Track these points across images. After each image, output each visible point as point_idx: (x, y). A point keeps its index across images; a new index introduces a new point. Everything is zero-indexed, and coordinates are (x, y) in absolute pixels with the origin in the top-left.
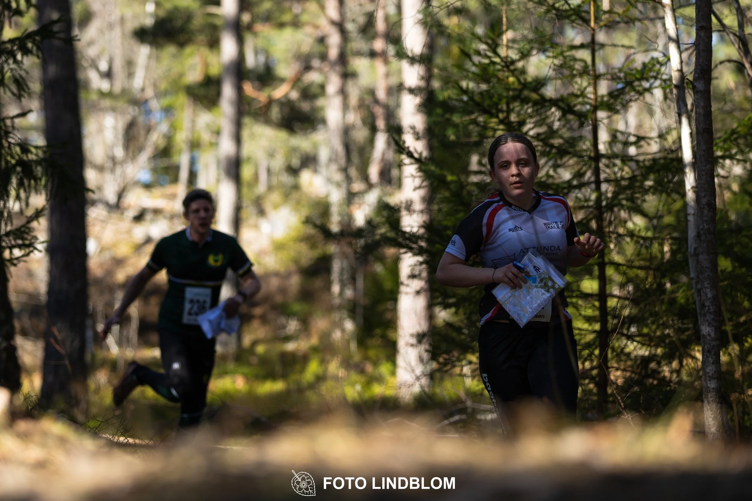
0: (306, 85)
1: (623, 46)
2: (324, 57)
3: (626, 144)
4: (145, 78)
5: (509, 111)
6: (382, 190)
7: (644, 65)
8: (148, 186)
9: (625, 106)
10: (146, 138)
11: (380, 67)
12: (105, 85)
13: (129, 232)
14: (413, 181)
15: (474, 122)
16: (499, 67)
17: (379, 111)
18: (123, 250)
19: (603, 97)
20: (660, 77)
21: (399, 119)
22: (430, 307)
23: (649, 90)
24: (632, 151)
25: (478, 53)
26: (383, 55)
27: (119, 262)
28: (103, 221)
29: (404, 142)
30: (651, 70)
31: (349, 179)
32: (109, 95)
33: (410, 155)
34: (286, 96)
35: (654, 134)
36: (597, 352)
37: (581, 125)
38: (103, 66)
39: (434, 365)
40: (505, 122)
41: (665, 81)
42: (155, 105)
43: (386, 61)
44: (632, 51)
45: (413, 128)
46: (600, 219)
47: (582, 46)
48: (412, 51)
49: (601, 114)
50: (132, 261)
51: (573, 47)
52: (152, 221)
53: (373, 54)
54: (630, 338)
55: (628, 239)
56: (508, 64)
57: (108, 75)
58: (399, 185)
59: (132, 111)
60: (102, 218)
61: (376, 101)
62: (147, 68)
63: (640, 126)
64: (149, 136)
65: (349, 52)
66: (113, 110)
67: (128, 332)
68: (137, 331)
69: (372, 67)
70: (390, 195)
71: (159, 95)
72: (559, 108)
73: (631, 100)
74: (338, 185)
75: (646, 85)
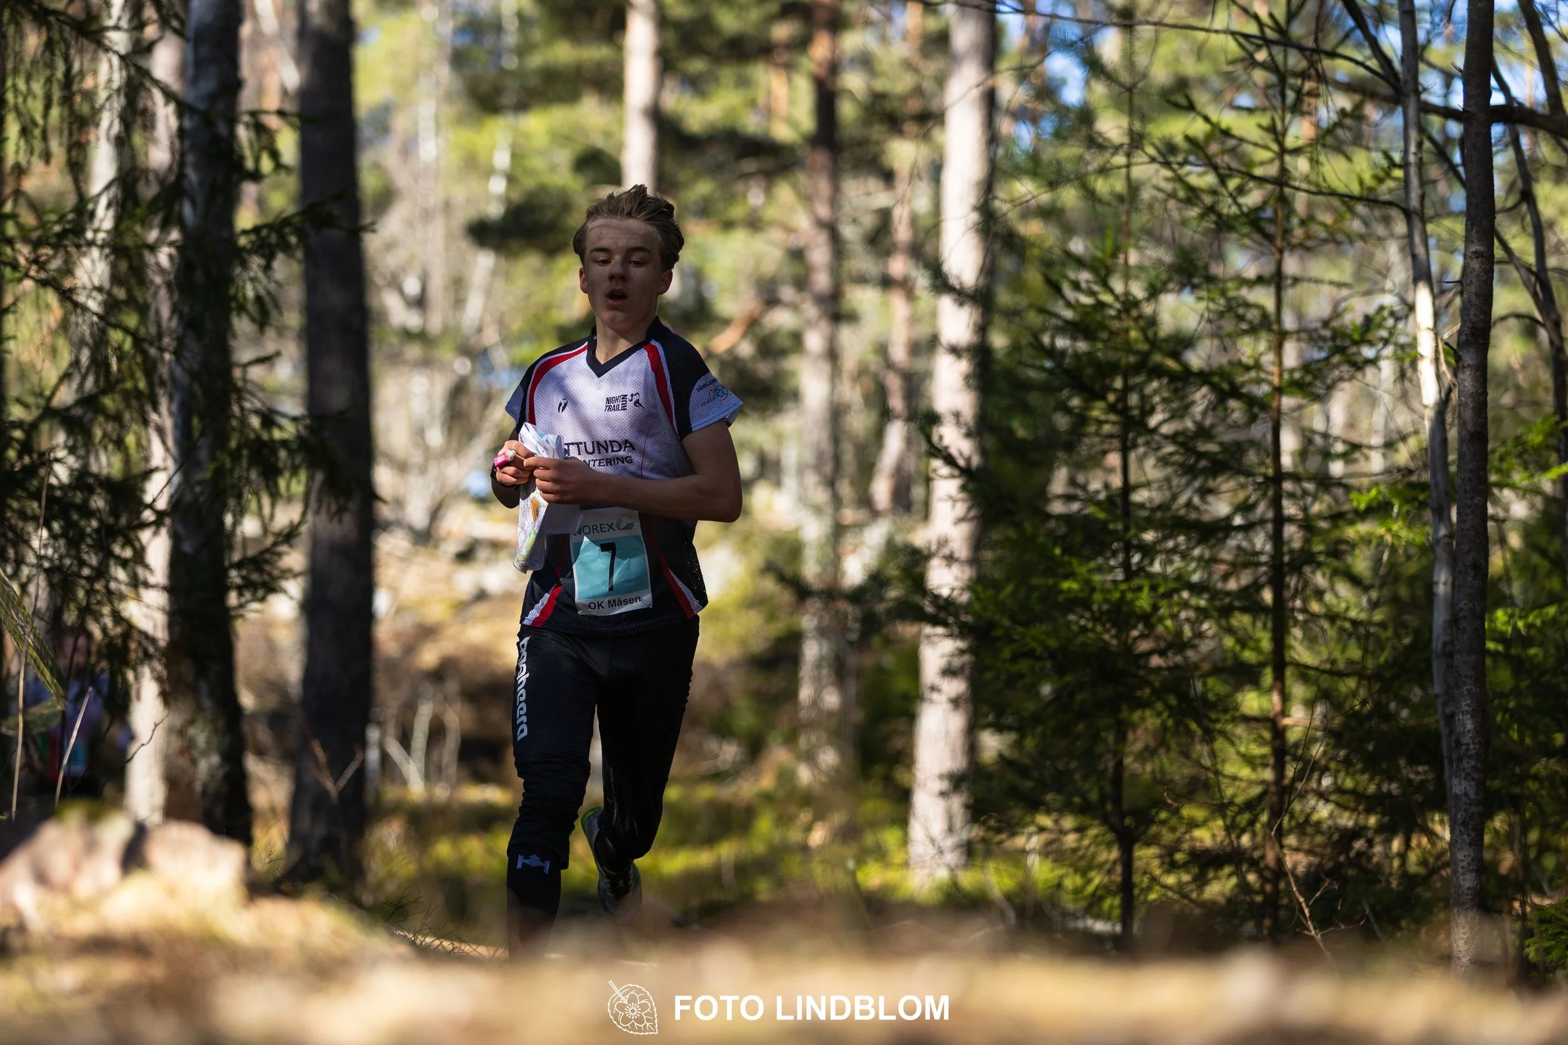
0: (767, 332)
1: (1331, 283)
2: (801, 283)
3: (1327, 455)
4: (485, 308)
5: (1127, 389)
6: (895, 522)
7: (1368, 319)
8: (482, 501)
9: (1330, 388)
10: (482, 416)
11: (899, 305)
12: (412, 320)
13: (448, 579)
14: (954, 506)
15: (1064, 408)
16: (1112, 312)
17: (894, 383)
18: (436, 612)
19: (1292, 371)
20: (1393, 339)
21: (930, 399)
22: (972, 730)
23: (1373, 362)
24: (1337, 468)
25: (1076, 286)
26: (905, 286)
27: (427, 632)
28: (402, 559)
29: (941, 438)
30: (1380, 326)
31: (837, 501)
32: (421, 336)
33: (950, 460)
34: (731, 351)
35: (1377, 440)
36: (1264, 818)
37: (1253, 418)
38: (412, 286)
39: (977, 832)
40: (1119, 408)
41: (1402, 347)
42: (500, 357)
43: (910, 295)
44: (1345, 292)
45: (957, 415)
46: (1278, 588)
47: (1260, 280)
48: (958, 278)
49: (1288, 402)
50: (451, 631)
51: (1243, 282)
52: (488, 562)
53: (887, 283)
54: (1322, 796)
55: (1326, 625)
56: (1129, 304)
57: (420, 303)
58: (926, 514)
59: (462, 366)
60: (400, 554)
61: (889, 365)
62: (488, 292)
63: (1351, 425)
64: (488, 412)
65: (845, 276)
66: (426, 363)
67: (441, 755)
68: (456, 755)
69: (886, 305)
70: (909, 531)
71: (508, 340)
72: (1214, 387)
73: (1341, 379)
74: (818, 510)
75: (1368, 352)
